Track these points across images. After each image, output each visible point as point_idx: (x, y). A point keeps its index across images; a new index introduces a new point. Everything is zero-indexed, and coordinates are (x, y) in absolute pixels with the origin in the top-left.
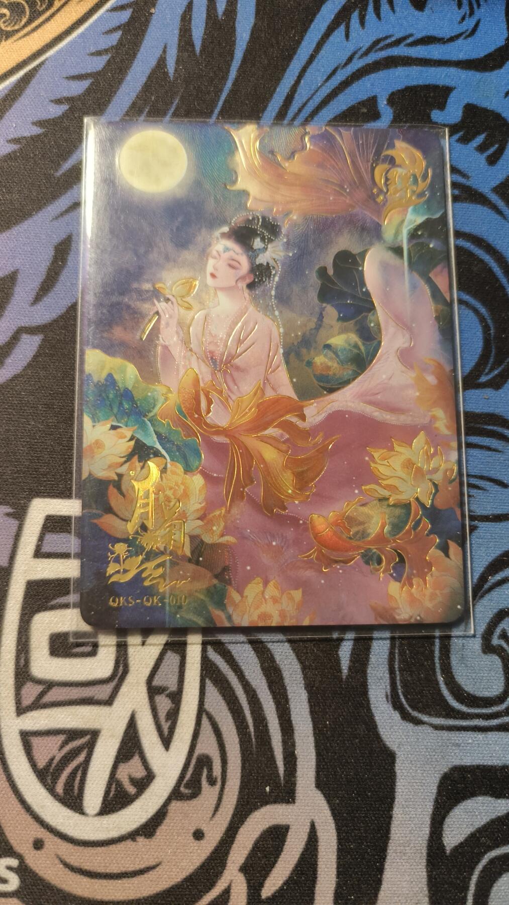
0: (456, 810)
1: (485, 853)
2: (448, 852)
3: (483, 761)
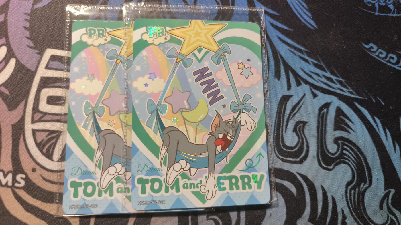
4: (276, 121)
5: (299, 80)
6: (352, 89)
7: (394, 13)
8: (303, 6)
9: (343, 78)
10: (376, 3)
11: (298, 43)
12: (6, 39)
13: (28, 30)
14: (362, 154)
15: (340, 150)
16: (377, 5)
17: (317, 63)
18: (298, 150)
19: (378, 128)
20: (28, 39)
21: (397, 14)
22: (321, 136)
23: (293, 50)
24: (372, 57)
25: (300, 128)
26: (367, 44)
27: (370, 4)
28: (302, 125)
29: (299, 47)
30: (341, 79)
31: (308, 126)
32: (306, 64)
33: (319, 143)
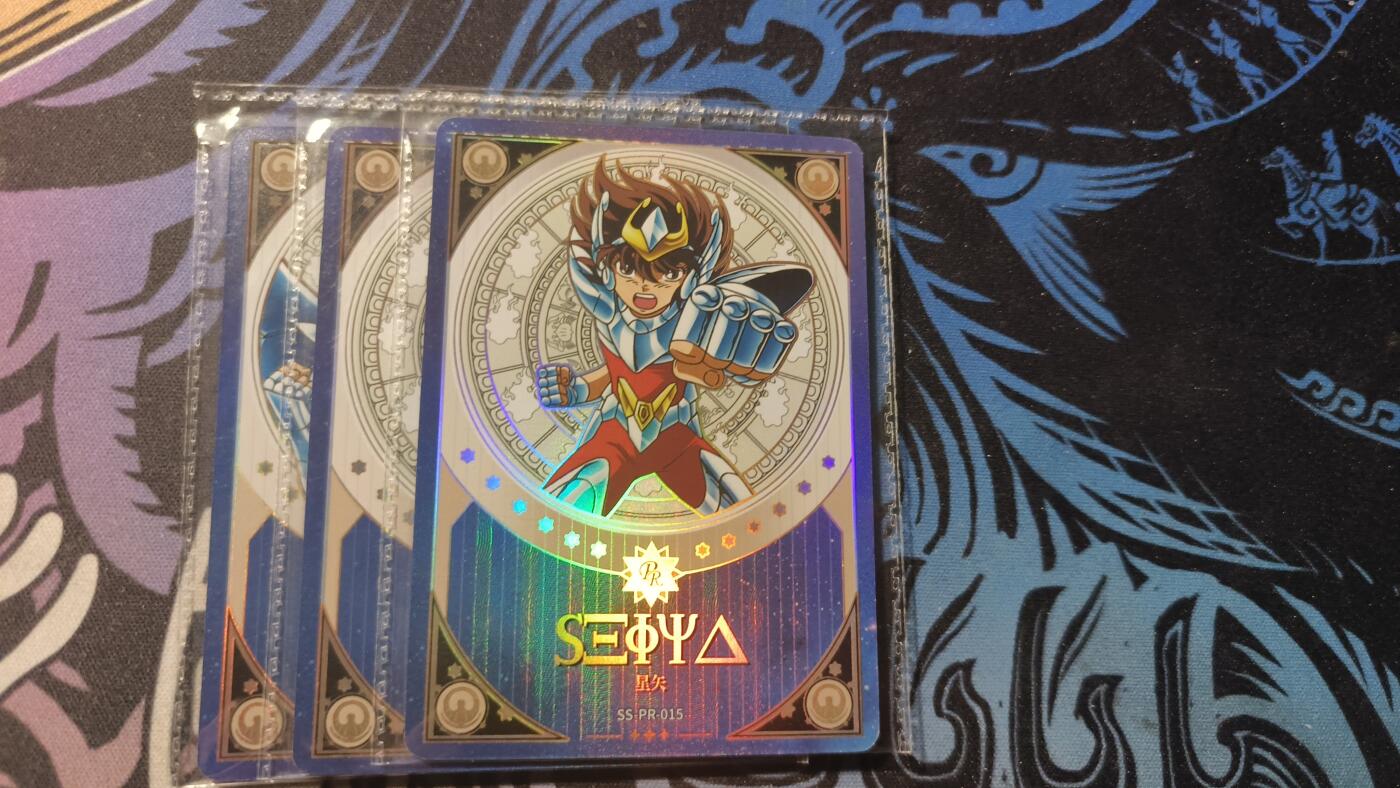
4: (1013, 685)
5: (1083, 533)
6: (1264, 540)
7: (1380, 252)
8: (1073, 263)
9: (1227, 507)
10: (1317, 223)
11: (1068, 398)
12: (55, 486)
13: (133, 447)
14: (1314, 766)
15: (1242, 765)
16: (1320, 233)
17: (1138, 460)
18: (1100, 777)
19: (1360, 670)
20: (138, 480)
21: (1390, 254)
22: (1175, 721)
23: (1050, 424)
24: (1321, 418)
25: (1097, 702)
26: (1299, 376)
27: (1297, 231)
28: (1102, 688)
29: (1072, 410)
30: (1223, 510)
31: (1125, 690)
32: (1098, 466)
33: (1169, 748)
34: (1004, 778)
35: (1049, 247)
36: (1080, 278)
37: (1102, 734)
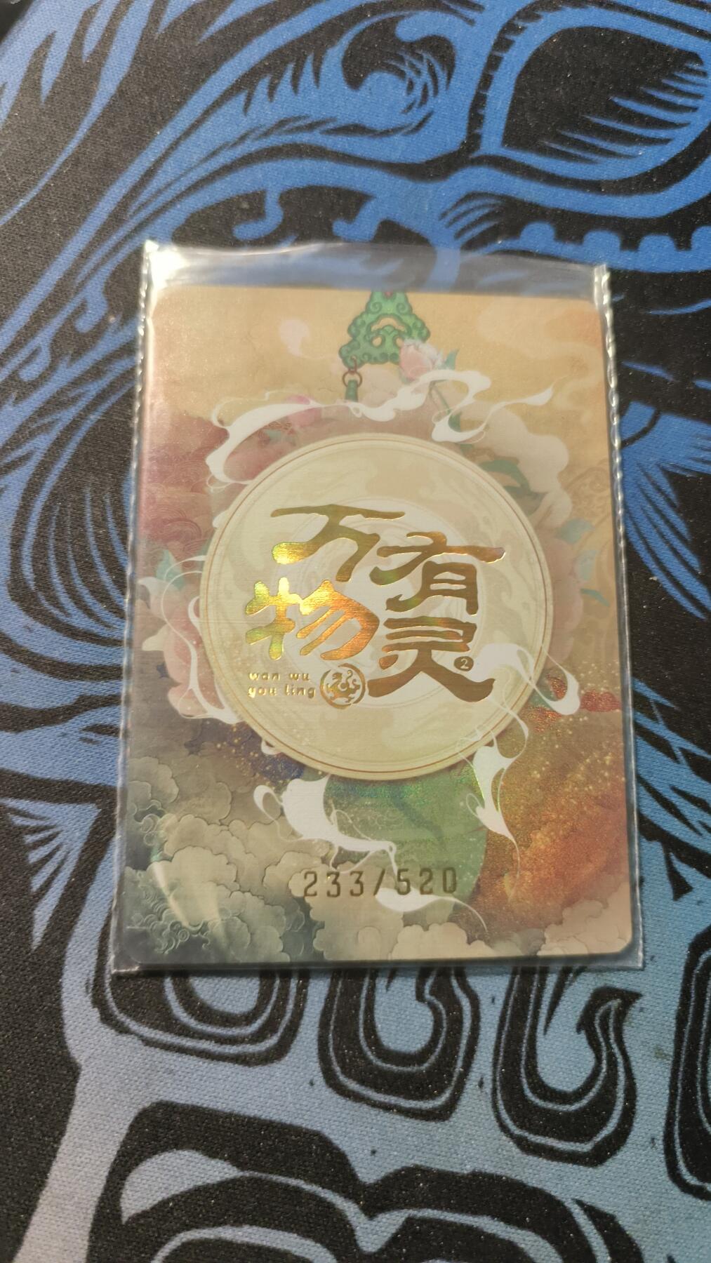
0: (149, 1164)
1: (179, 1231)
2: (124, 1220)
3: (203, 1101)
34: (481, 1084)
35: (648, 507)
36: (677, 544)
37: (604, 1055)
